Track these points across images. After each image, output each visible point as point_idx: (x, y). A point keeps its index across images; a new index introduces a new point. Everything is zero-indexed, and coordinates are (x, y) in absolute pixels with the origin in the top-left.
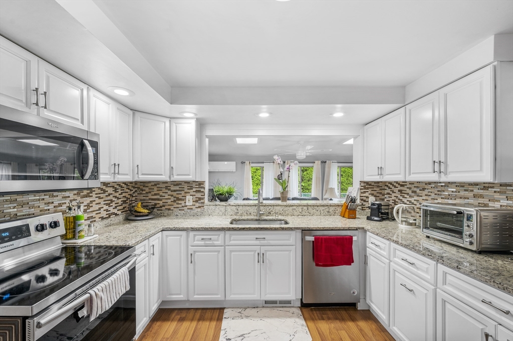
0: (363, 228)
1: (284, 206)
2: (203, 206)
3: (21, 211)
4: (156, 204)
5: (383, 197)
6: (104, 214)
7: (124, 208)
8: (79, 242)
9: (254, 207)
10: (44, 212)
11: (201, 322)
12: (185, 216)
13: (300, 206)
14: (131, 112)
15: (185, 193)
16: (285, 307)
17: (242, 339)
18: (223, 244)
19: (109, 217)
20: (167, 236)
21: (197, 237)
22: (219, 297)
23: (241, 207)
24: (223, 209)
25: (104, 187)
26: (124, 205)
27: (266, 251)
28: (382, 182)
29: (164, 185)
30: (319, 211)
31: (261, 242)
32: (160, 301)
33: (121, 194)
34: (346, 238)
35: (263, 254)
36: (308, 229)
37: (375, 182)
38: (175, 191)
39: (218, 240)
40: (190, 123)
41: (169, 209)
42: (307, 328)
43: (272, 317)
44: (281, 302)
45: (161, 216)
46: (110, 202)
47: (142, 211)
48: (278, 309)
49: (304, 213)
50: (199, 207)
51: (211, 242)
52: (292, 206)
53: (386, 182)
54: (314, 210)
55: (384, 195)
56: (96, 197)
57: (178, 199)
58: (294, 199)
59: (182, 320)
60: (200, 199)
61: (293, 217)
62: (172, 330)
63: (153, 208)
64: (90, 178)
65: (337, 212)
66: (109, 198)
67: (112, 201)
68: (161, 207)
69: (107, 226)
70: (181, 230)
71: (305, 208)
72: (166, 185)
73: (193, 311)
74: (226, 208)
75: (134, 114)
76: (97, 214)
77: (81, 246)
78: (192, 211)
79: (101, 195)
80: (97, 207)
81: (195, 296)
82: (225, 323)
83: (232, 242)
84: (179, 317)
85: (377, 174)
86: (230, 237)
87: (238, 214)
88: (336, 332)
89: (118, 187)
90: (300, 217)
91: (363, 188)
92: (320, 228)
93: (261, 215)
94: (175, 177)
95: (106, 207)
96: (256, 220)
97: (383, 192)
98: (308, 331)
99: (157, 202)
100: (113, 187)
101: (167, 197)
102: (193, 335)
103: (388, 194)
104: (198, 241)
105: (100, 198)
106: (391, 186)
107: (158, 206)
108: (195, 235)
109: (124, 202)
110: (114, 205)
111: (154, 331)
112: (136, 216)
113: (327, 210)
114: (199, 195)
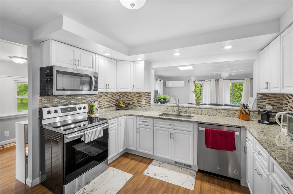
0: (244, 127)
1: (195, 108)
2: (150, 105)
3: (76, 102)
4: (130, 103)
5: (281, 106)
6: (107, 106)
7: (116, 104)
8: (93, 116)
9: (177, 107)
10: (83, 103)
11: (140, 163)
12: (141, 110)
13: (206, 109)
14: (115, 61)
15: (142, 98)
16: (188, 168)
17: (154, 176)
18: (152, 125)
19: (109, 107)
20: (128, 118)
21: (141, 120)
22: (150, 153)
23: (169, 107)
24: (160, 107)
25: (107, 94)
26: (116, 103)
27: (175, 132)
28: (280, 94)
29: (133, 94)
30: (221, 113)
31: (172, 127)
32: (125, 148)
33: (115, 97)
34: (229, 132)
35: (173, 134)
36: (201, 123)
37: (272, 94)
38: (138, 97)
39: (150, 123)
40: (142, 63)
41: (135, 106)
42: (194, 183)
43: (176, 171)
44: (185, 165)
45: (132, 109)
46: (109, 101)
47: (122, 106)
48: (182, 168)
49: (209, 113)
50: (148, 106)
51: (147, 124)
52: (201, 108)
53: (284, 94)
54: (217, 112)
55: (282, 104)
56: (103, 98)
57: (139, 101)
58: (225, 105)
59: (132, 159)
60: (149, 101)
61: (201, 115)
62: (127, 162)
63: (128, 105)
64: (94, 90)
65: (235, 115)
66: (109, 99)
67: (110, 100)
68: (132, 105)
69: (108, 111)
70: (134, 116)
71: (210, 110)
72: (134, 94)
73: (139, 157)
74: (161, 107)
75: (117, 62)
76: (103, 105)
77: (94, 117)
78: (145, 108)
79: (106, 98)
80: (104, 102)
81: (140, 150)
82: (150, 166)
83: (157, 125)
84: (132, 157)
85: (265, 88)
86: (156, 122)
87: (168, 111)
88: (213, 192)
89: (113, 94)
90: (206, 115)
91: (260, 98)
92: (210, 123)
93: (180, 112)
94: (135, 90)
95: (107, 103)
96: (177, 115)
97: (281, 102)
98: (194, 185)
99: (130, 102)
100: (111, 94)
101: (134, 100)
102: (134, 167)
103: (286, 104)
104: (141, 122)
105: (105, 99)
106: (287, 97)
107: (131, 104)
108: (140, 119)
109: (116, 101)
110: (111, 102)
111: (120, 160)
112: (121, 108)
113: (227, 113)
114: (148, 99)
